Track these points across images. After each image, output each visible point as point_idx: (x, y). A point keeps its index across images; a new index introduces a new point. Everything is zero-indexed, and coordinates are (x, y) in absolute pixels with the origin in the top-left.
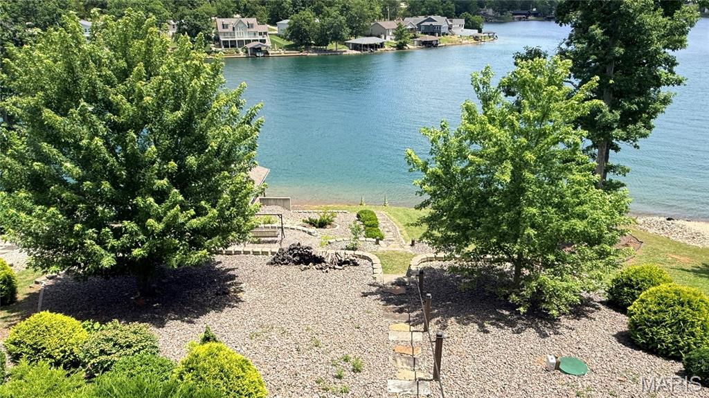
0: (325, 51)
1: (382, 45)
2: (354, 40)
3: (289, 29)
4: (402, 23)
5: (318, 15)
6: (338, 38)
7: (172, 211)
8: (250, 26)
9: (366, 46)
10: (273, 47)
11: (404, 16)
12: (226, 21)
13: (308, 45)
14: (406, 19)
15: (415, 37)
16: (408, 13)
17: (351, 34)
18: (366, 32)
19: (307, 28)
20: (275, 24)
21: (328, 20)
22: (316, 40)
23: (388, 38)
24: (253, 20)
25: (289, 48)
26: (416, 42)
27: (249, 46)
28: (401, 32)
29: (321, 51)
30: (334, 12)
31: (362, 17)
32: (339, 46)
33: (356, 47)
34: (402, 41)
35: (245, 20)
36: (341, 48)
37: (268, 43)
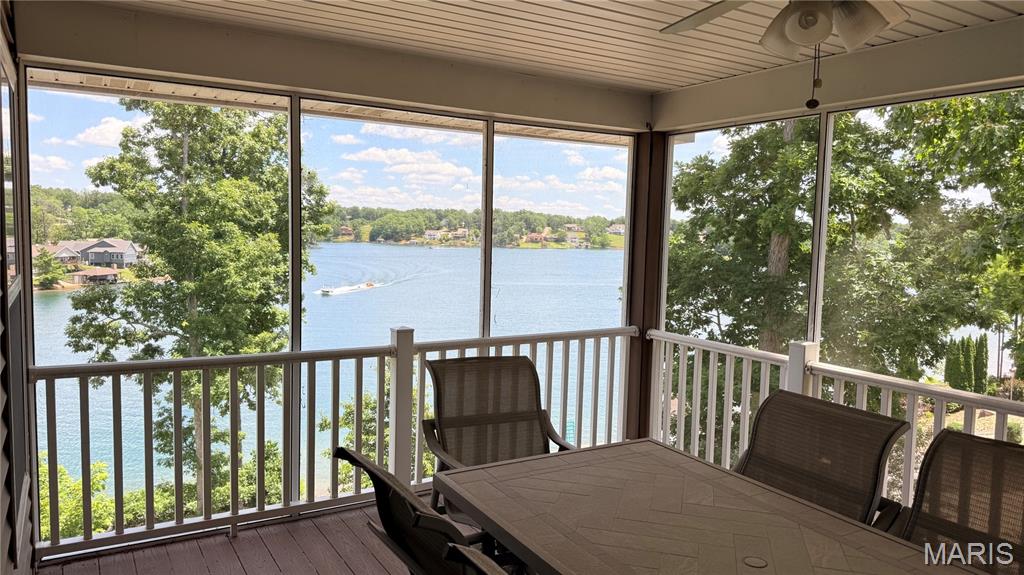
15: (77, 269)
26: (76, 278)
28: (47, 263)
34: (49, 276)
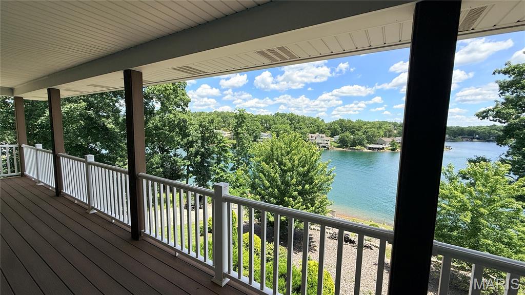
0: (355, 149)
1: (383, 148)
2: (369, 146)
3: (339, 139)
4: (394, 139)
5: (352, 134)
6: (361, 144)
7: (298, 205)
8: (322, 137)
9: (375, 148)
10: (331, 146)
11: (396, 136)
12: (313, 135)
13: (347, 146)
14: (397, 138)
16: (398, 135)
17: (368, 143)
18: (375, 142)
19: (347, 139)
20: (333, 137)
21: (357, 136)
22: (350, 144)
23: (386, 146)
24: (324, 135)
25: (338, 147)
27: (321, 145)
28: (394, 144)
29: (353, 149)
30: (360, 133)
31: (374, 136)
32: (361, 147)
33: (369, 148)
34: (394, 147)
35: (321, 135)
36: (362, 148)
37: (329, 144)
